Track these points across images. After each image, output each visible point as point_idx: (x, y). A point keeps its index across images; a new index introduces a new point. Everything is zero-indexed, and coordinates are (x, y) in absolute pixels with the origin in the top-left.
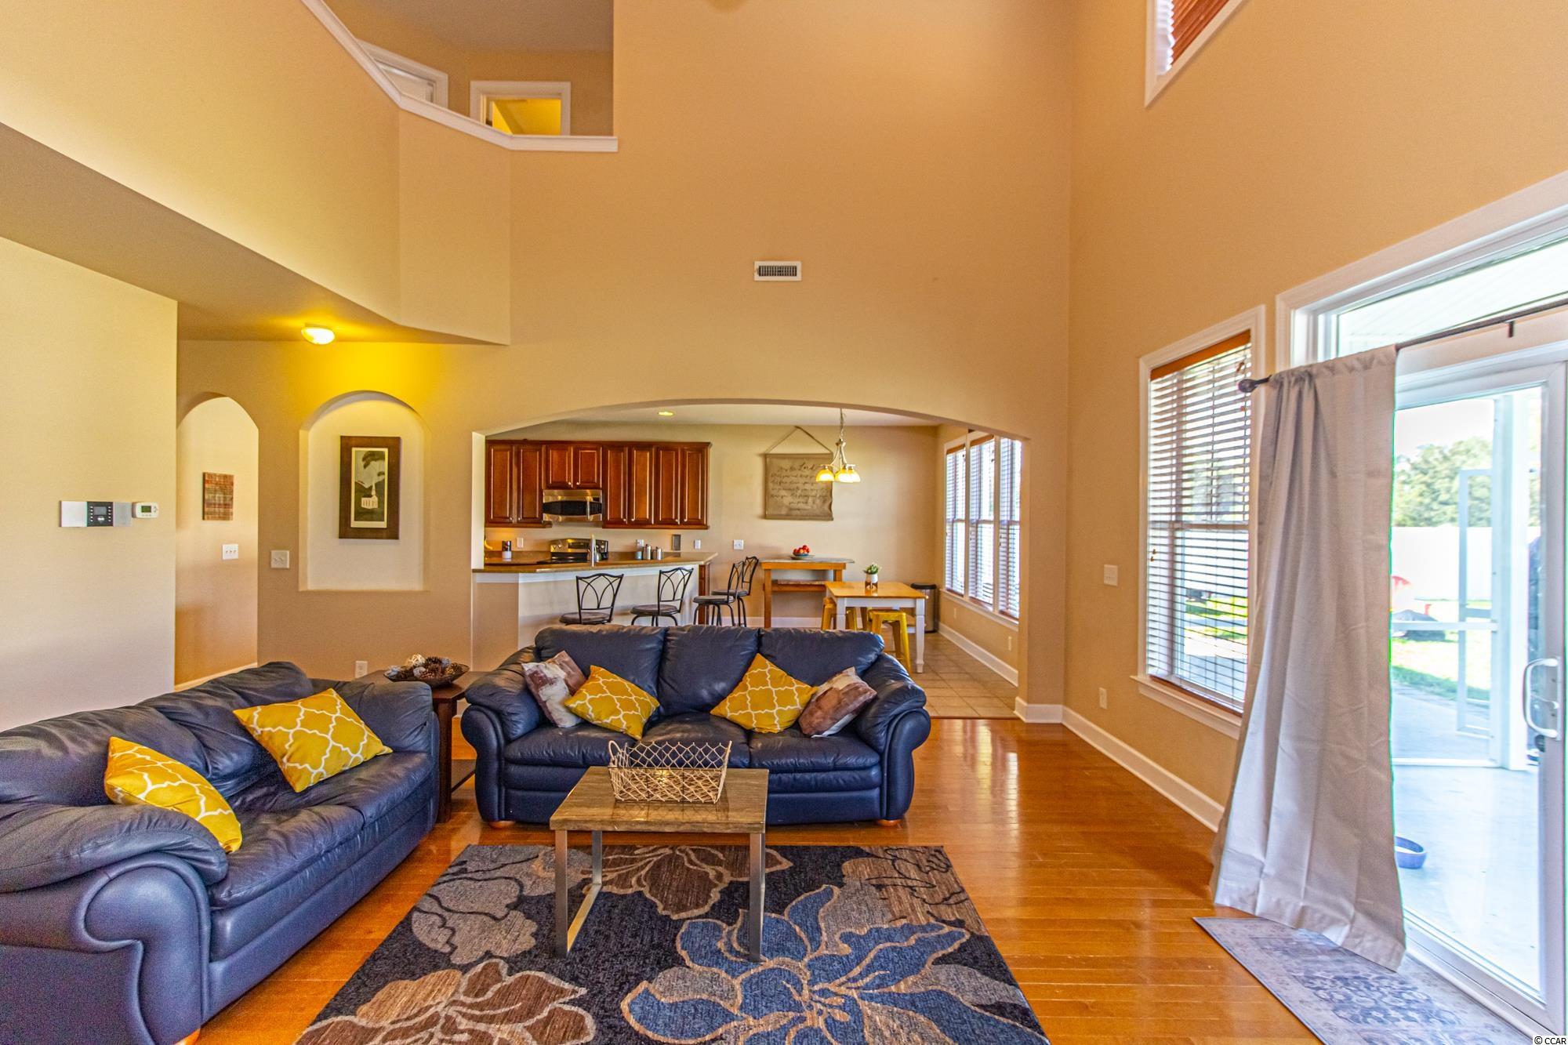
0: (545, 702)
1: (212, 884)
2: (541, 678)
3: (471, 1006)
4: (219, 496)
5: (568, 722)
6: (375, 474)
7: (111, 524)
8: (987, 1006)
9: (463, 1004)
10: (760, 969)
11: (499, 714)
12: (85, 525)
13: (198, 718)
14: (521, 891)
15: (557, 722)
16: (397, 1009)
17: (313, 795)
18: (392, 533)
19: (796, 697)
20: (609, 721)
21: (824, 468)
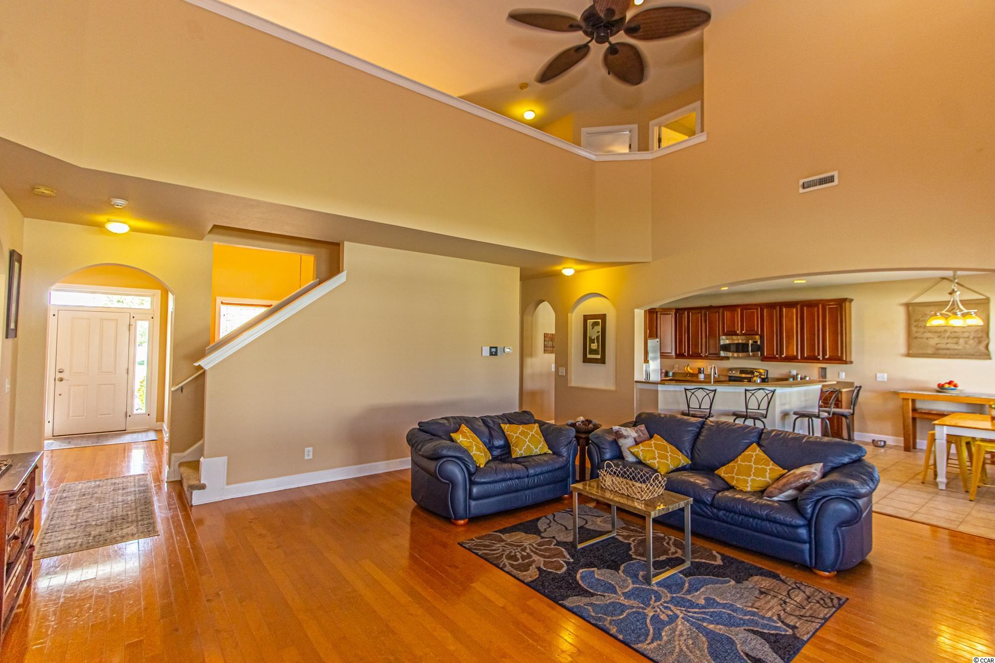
0: (621, 446)
1: (471, 474)
2: (620, 434)
3: (534, 548)
4: (550, 343)
5: (631, 459)
6: (596, 332)
7: (497, 355)
8: (750, 656)
9: (533, 546)
10: (648, 587)
11: (599, 447)
12: (489, 355)
13: (491, 425)
14: (585, 525)
15: (625, 457)
16: (515, 539)
17: (519, 460)
18: (602, 361)
19: (767, 473)
20: (649, 462)
21: (935, 315)
